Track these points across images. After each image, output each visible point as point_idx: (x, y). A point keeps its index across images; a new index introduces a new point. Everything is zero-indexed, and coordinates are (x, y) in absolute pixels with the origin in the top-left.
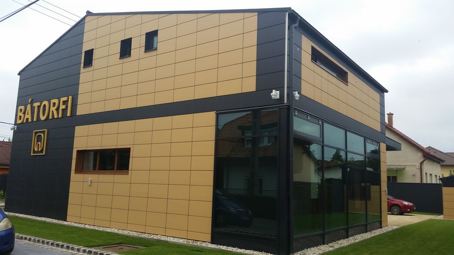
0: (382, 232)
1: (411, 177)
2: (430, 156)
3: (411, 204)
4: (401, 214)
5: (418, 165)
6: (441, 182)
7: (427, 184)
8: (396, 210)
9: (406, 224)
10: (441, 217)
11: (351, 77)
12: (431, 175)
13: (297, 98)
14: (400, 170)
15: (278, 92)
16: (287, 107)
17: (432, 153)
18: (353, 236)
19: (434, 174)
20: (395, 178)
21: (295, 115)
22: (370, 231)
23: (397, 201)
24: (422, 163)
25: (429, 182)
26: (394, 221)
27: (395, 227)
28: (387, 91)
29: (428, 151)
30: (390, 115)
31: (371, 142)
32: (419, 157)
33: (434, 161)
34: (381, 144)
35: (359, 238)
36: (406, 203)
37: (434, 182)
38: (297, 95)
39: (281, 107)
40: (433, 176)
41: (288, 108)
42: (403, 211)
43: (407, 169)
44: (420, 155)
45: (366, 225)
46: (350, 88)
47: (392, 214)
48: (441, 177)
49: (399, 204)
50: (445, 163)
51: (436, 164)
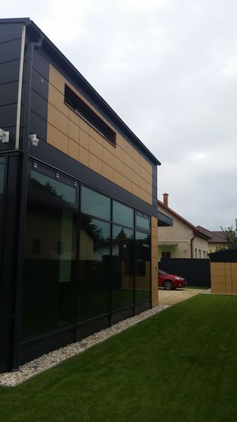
0: (151, 315)
1: (182, 253)
2: (199, 233)
3: (182, 279)
4: (173, 289)
5: (189, 241)
6: (208, 257)
7: (196, 259)
8: (168, 285)
9: (177, 302)
10: (208, 291)
11: (120, 138)
12: (200, 251)
13: (35, 144)
14: (173, 247)
15: (7, 133)
16: (17, 154)
17: (201, 231)
18: (115, 324)
19: (203, 250)
20: (168, 254)
21: (34, 169)
22: (139, 313)
23: (170, 277)
24: (192, 240)
25: (198, 257)
26: (166, 298)
27: (166, 307)
28: (160, 164)
29: (197, 229)
30: (166, 196)
31: (141, 214)
32: (190, 234)
33: (203, 238)
34: (152, 217)
35: (124, 325)
36: (178, 278)
37: (203, 257)
38: (34, 138)
39: (10, 154)
40: (202, 251)
41: (20, 155)
42: (175, 286)
43: (180, 245)
44: (191, 232)
45: (134, 307)
46: (118, 151)
47: (165, 289)
48: (209, 252)
49: (171, 279)
50: (212, 241)
51: (204, 241)
